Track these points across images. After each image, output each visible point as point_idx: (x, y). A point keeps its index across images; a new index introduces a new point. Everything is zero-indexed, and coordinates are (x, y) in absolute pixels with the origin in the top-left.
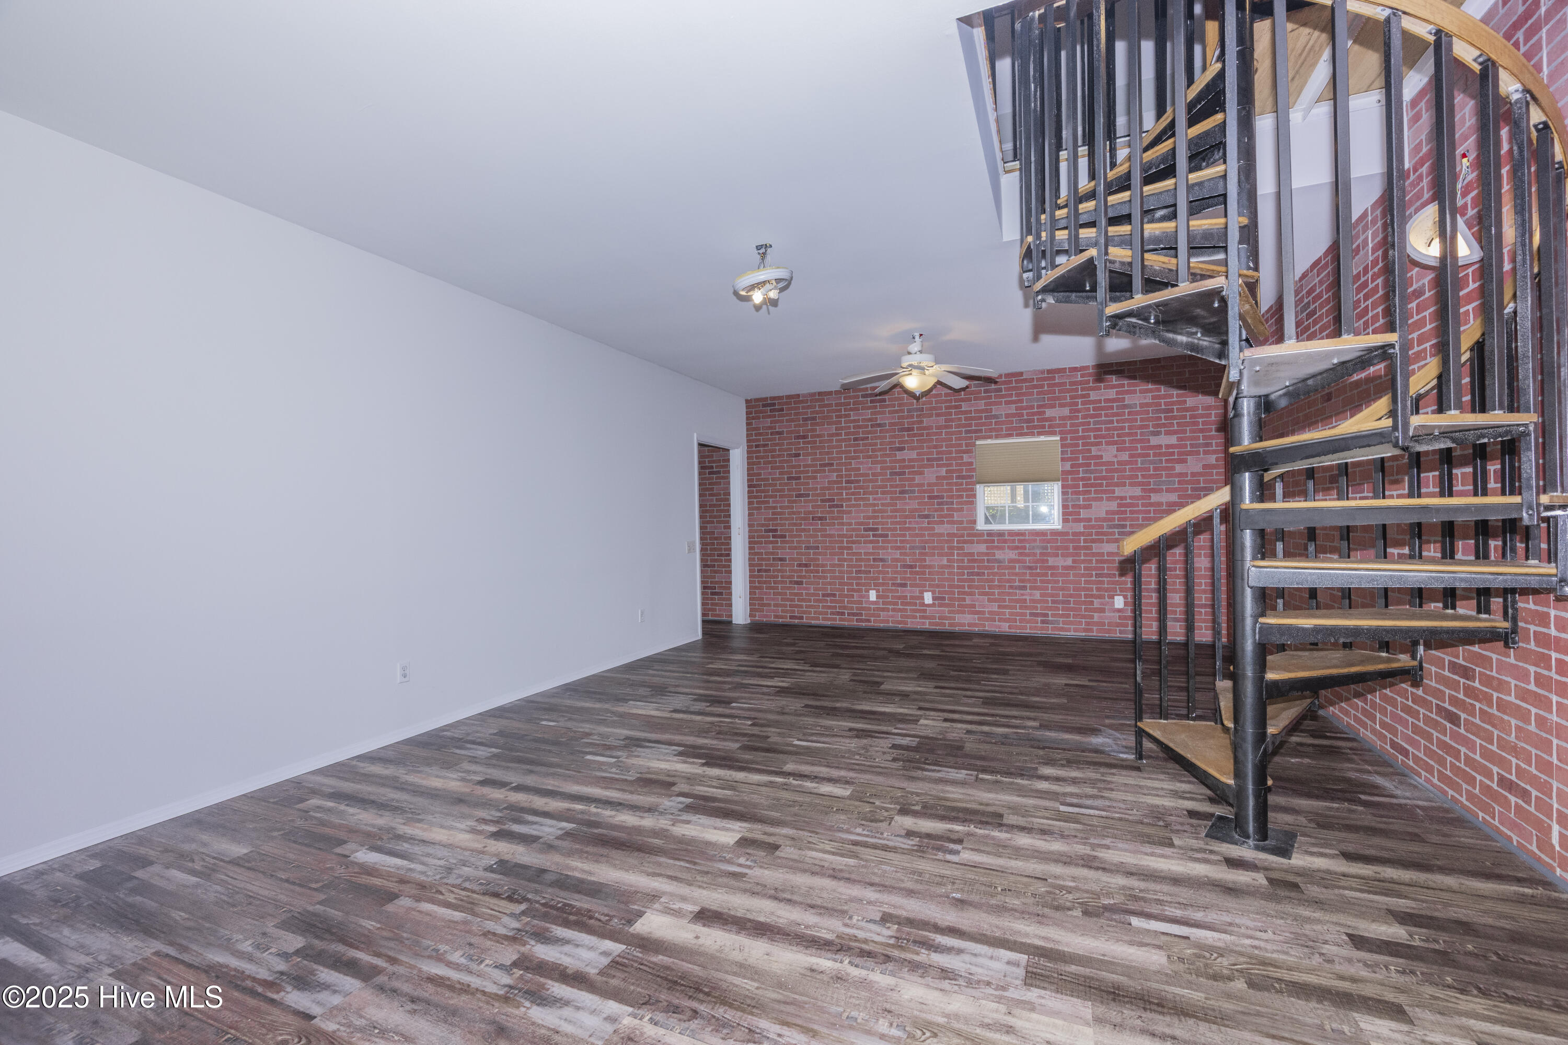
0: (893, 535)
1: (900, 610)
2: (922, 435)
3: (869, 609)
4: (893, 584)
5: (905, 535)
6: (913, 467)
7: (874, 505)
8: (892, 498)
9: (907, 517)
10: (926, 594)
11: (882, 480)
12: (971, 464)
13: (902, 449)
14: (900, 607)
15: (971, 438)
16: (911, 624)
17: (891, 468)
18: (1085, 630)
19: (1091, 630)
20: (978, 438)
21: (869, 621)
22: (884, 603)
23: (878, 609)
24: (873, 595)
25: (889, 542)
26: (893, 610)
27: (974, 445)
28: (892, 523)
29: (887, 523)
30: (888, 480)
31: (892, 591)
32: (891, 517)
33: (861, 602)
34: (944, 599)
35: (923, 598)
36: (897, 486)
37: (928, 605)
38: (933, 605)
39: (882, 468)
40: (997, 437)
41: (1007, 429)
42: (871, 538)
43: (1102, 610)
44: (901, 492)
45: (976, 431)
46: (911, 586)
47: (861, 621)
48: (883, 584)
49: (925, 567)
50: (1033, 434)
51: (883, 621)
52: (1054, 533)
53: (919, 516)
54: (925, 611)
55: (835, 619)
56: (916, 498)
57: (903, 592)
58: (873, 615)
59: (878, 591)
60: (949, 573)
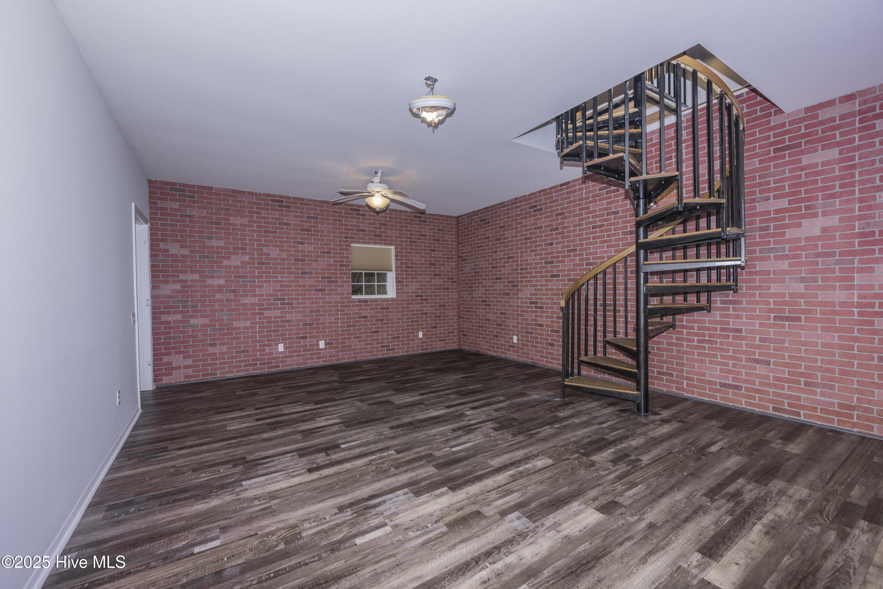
0: (297, 303)
1: (302, 355)
2: (317, 235)
3: (278, 358)
4: (297, 338)
5: (305, 303)
6: (311, 256)
7: (282, 282)
8: (295, 277)
9: (307, 290)
10: (320, 342)
11: (288, 264)
12: (349, 258)
13: (303, 243)
14: (302, 353)
15: (348, 242)
16: (310, 364)
17: (295, 256)
18: (407, 351)
19: (409, 351)
20: (352, 242)
21: (278, 366)
22: (289, 352)
23: (285, 357)
24: (281, 347)
25: (293, 308)
26: (297, 356)
27: (350, 246)
28: (296, 295)
29: (292, 295)
30: (292, 264)
31: (296, 343)
32: (295, 290)
33: (272, 354)
34: (332, 344)
35: (318, 345)
36: (299, 269)
37: (322, 349)
38: (326, 348)
39: (287, 255)
40: (363, 243)
41: (369, 239)
42: (280, 306)
43: (414, 340)
44: (302, 273)
45: (351, 238)
46: (310, 337)
47: (272, 367)
48: (289, 338)
49: (319, 324)
50: (381, 244)
51: (289, 365)
52: (392, 300)
53: (315, 290)
54: (319, 353)
55: (249, 370)
56: (313, 278)
57: (304, 342)
58: (281, 362)
59: (285, 344)
60: (336, 327)
